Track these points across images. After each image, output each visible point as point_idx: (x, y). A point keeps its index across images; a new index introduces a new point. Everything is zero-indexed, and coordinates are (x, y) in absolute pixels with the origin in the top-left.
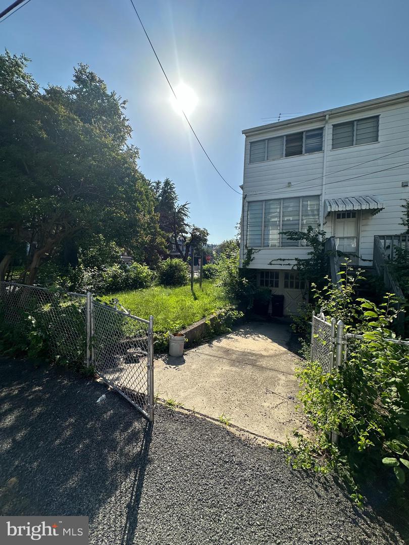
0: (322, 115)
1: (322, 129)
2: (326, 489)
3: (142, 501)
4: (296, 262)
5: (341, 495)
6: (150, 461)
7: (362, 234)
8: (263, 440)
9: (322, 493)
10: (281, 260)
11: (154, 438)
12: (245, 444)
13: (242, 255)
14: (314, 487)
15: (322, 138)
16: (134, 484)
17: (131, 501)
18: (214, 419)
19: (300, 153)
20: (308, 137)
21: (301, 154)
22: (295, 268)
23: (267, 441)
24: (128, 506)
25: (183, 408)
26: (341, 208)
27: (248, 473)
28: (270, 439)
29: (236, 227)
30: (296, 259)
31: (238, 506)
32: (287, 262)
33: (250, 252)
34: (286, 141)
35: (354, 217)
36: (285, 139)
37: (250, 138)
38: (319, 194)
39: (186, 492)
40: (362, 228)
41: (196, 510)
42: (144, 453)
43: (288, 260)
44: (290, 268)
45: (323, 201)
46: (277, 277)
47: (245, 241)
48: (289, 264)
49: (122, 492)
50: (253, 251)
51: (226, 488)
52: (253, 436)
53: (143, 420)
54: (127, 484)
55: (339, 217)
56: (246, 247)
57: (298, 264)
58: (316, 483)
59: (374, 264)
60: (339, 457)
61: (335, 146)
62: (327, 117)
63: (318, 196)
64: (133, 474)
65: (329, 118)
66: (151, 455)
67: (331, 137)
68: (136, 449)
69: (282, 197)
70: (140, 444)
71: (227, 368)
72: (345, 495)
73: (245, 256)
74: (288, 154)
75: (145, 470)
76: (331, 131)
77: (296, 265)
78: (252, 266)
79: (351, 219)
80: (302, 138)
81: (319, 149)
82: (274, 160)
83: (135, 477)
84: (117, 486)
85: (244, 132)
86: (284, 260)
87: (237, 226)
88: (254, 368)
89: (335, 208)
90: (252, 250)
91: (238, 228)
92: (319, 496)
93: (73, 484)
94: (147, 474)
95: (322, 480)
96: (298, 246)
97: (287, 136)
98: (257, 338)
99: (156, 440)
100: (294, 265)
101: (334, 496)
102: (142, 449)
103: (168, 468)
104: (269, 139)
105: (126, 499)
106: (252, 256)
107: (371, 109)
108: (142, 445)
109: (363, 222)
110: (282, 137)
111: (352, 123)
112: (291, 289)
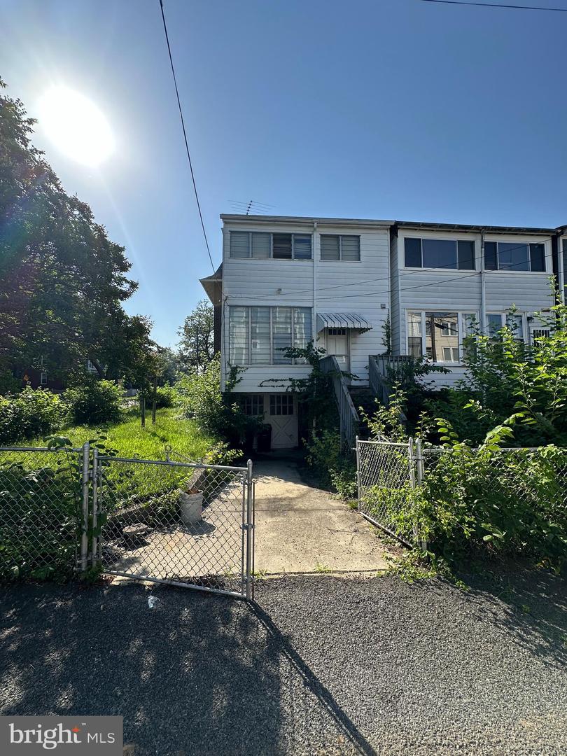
0: (310, 221)
1: (310, 235)
2: (439, 588)
3: (315, 672)
4: (290, 383)
5: (449, 587)
6: (289, 637)
7: (352, 353)
8: (369, 573)
9: (439, 592)
10: (273, 380)
11: (270, 614)
12: (358, 582)
13: (224, 375)
14: (431, 590)
15: (310, 245)
16: (293, 664)
17: (305, 679)
18: (311, 573)
19: (289, 257)
20: (297, 241)
21: (291, 258)
22: (290, 390)
23: (373, 573)
24: (306, 684)
25: (269, 574)
26: (337, 325)
27: (382, 603)
28: (373, 571)
29: (179, 333)
30: (290, 380)
31: (395, 630)
32: (280, 383)
33: (234, 371)
34: (274, 239)
35: (344, 334)
36: (272, 238)
37: (228, 226)
38: (311, 306)
39: (347, 643)
40: (352, 346)
41: (368, 651)
42: (274, 633)
43: (282, 380)
44: (283, 390)
45: (315, 314)
46: (261, 402)
47: (227, 357)
48: (283, 386)
49: (287, 677)
50: (239, 370)
51: (375, 623)
52: (358, 574)
53: (239, 602)
54: (284, 666)
55: (330, 334)
56: (229, 364)
57: (293, 385)
58: (431, 587)
59: (370, 384)
60: (437, 559)
61: (323, 257)
62: (316, 224)
63: (311, 308)
64: (282, 657)
65: (318, 226)
66: (284, 632)
67: (319, 247)
68: (262, 633)
69: (271, 305)
70: (260, 626)
71: (269, 520)
72: (452, 587)
73: (228, 376)
74: (277, 256)
75: (291, 646)
76: (319, 239)
77: (291, 386)
78: (237, 389)
79: (341, 336)
80: (291, 240)
81: (308, 256)
82: (260, 259)
83: (287, 658)
84: (277, 676)
85: (223, 217)
86: (276, 381)
87: (180, 331)
88: (297, 512)
89: (331, 325)
90: (237, 368)
91: (181, 334)
92: (439, 595)
93: (222, 702)
94: (297, 648)
95: (432, 583)
96: (291, 364)
97: (275, 234)
98: (265, 481)
99: (274, 615)
100: (289, 387)
101: (447, 590)
102: (268, 631)
103: (312, 633)
104: (253, 233)
105: (298, 681)
106: (238, 377)
107: (353, 228)
108: (264, 626)
109: (352, 340)
110: (269, 233)
111: (337, 236)
112: (284, 416)
